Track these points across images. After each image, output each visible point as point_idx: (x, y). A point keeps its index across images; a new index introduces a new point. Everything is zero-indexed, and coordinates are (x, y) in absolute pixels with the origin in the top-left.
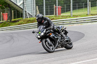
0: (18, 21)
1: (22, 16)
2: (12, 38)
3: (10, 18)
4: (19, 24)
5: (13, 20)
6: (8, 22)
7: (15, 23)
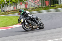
0: (55, 6)
1: (58, 3)
2: (52, 17)
3: (50, 4)
4: (56, 8)
5: (52, 5)
6: (49, 6)
7: (53, 8)
